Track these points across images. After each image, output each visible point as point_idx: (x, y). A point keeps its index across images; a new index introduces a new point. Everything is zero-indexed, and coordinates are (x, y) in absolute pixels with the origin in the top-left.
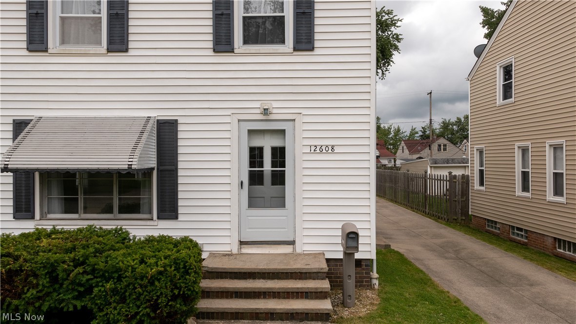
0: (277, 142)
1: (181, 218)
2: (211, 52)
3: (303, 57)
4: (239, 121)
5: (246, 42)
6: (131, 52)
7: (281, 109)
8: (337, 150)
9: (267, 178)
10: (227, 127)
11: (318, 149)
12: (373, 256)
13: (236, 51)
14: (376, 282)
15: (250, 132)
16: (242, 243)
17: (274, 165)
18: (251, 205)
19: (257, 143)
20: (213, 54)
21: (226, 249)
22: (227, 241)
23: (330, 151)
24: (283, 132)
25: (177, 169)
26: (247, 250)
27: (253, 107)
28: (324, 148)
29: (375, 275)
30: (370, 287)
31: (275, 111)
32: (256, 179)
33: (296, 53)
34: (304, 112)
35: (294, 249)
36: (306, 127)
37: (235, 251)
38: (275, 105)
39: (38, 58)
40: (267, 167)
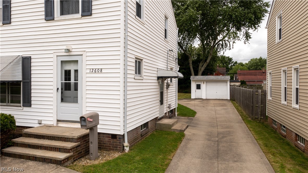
0: (75, 67)
1: (33, 106)
2: (44, 21)
3: (87, 20)
4: (57, 56)
6: (12, 24)
7: (76, 49)
8: (103, 71)
9: (72, 87)
10: (51, 60)
11: (94, 71)
13: (55, 19)
14: (126, 149)
15: (62, 62)
16: (58, 121)
17: (75, 79)
19: (67, 67)
20: (45, 21)
22: (51, 119)
23: (100, 72)
24: (76, 62)
25: (31, 81)
26: (61, 125)
27: (62, 49)
28: (97, 70)
31: (73, 50)
32: (67, 87)
33: (83, 18)
34: (87, 50)
36: (88, 58)
37: (55, 125)
38: (73, 47)
40: (73, 80)
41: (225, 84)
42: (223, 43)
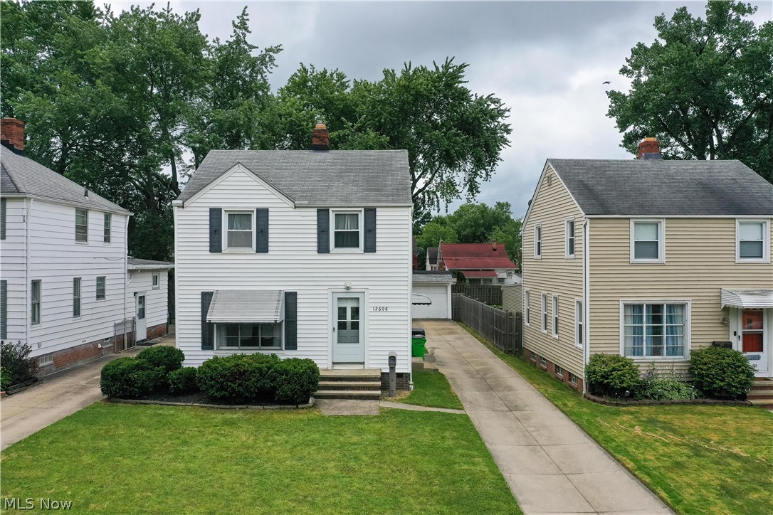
0: (355, 305)
1: (298, 349)
2: (316, 253)
3: (370, 256)
4: (332, 293)
5: (337, 246)
6: (270, 253)
7: (356, 286)
8: (389, 309)
9: (349, 326)
10: (326, 296)
11: (378, 309)
12: (409, 371)
13: (330, 252)
14: (412, 387)
15: (339, 299)
16: (334, 363)
17: (353, 318)
18: (339, 342)
19: (343, 305)
20: (318, 254)
21: (325, 366)
22: (325, 362)
23: (385, 310)
24: (358, 299)
25: (296, 321)
26: (337, 367)
27: (340, 285)
28: (381, 308)
29: (411, 382)
30: (408, 389)
31: (353, 287)
32: (342, 326)
33: (365, 254)
34: (370, 288)
35: (364, 367)
36: (371, 296)
37: (330, 368)
38: (353, 283)
39: (216, 256)
40: (349, 318)
41: (442, 290)
42: (424, 197)
